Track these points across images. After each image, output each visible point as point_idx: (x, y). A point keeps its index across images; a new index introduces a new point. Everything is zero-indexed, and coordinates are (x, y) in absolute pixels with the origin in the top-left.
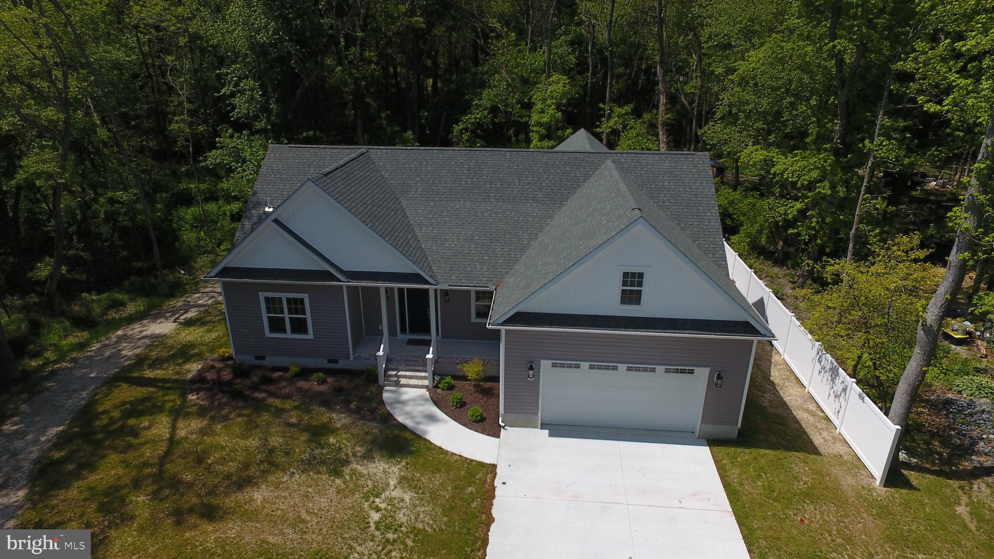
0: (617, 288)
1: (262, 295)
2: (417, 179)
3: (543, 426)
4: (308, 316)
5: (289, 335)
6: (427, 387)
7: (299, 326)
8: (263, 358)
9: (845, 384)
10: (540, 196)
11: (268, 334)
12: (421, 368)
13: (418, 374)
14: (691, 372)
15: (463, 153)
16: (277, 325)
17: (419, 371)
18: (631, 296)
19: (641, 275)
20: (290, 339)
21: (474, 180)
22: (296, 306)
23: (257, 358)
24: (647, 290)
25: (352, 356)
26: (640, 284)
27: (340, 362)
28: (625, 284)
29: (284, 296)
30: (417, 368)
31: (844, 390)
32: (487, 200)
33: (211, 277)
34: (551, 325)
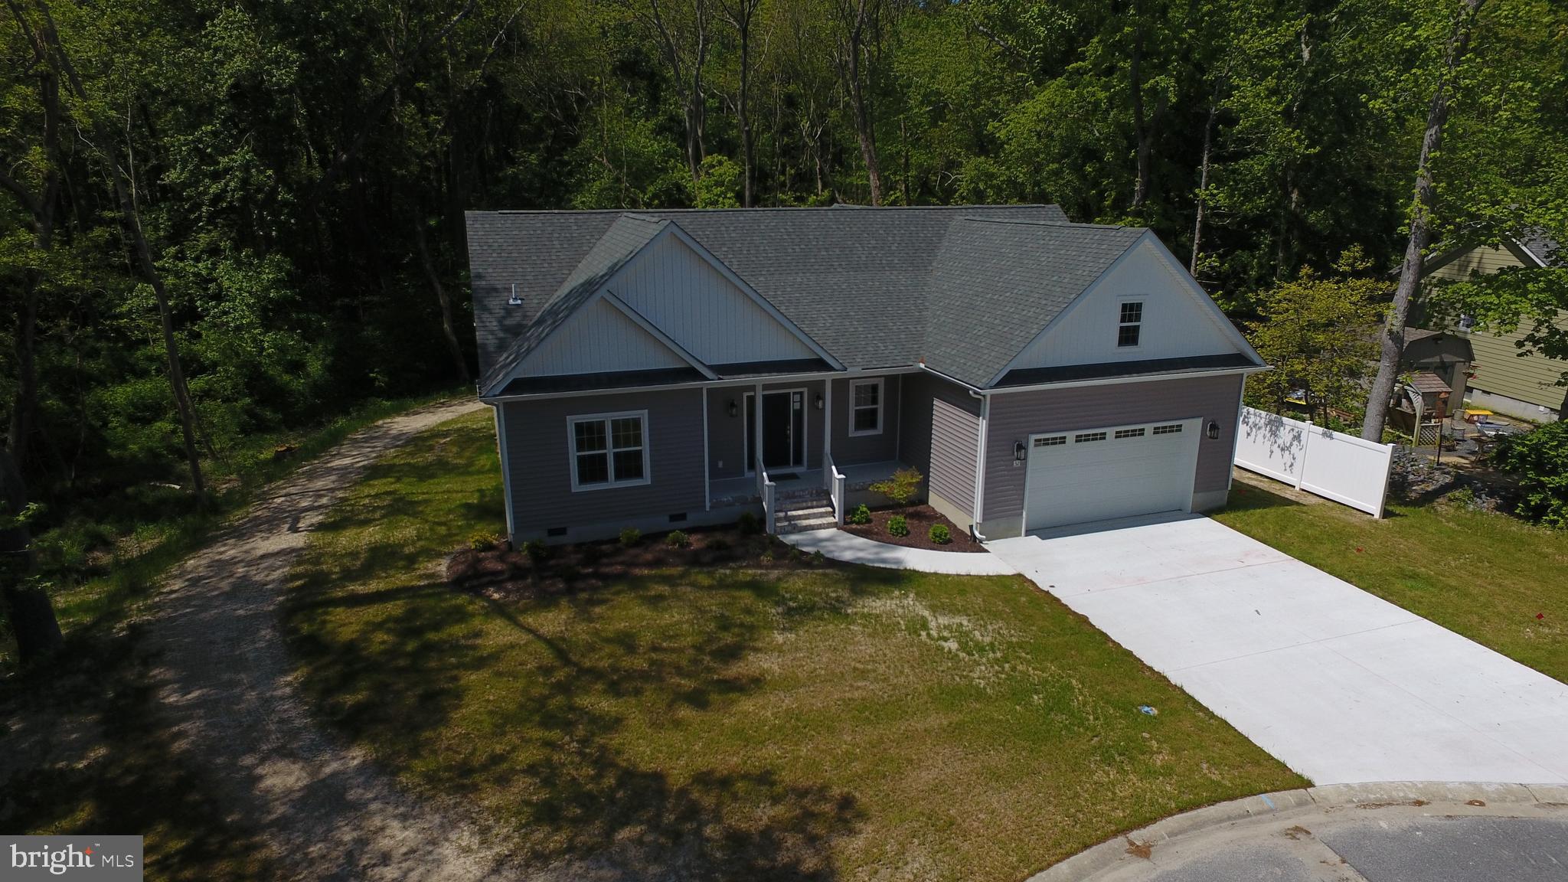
0: (1115, 325)
1: (572, 421)
2: (724, 249)
3: (1028, 533)
4: (645, 448)
5: (612, 483)
6: (835, 525)
7: (629, 466)
8: (562, 531)
9: (1296, 430)
10: (896, 262)
11: (576, 487)
12: (815, 503)
13: (815, 510)
14: (1179, 428)
15: (770, 214)
16: (592, 470)
17: (812, 507)
18: (1129, 337)
19: (1139, 306)
20: (616, 490)
21: (802, 246)
22: (628, 432)
23: (552, 532)
24: (1146, 325)
25: (708, 504)
26: (1138, 318)
27: (690, 517)
28: (1122, 321)
29: (608, 418)
30: (809, 504)
31: (1297, 437)
32: (832, 270)
33: (495, 396)
34: (1050, 380)
